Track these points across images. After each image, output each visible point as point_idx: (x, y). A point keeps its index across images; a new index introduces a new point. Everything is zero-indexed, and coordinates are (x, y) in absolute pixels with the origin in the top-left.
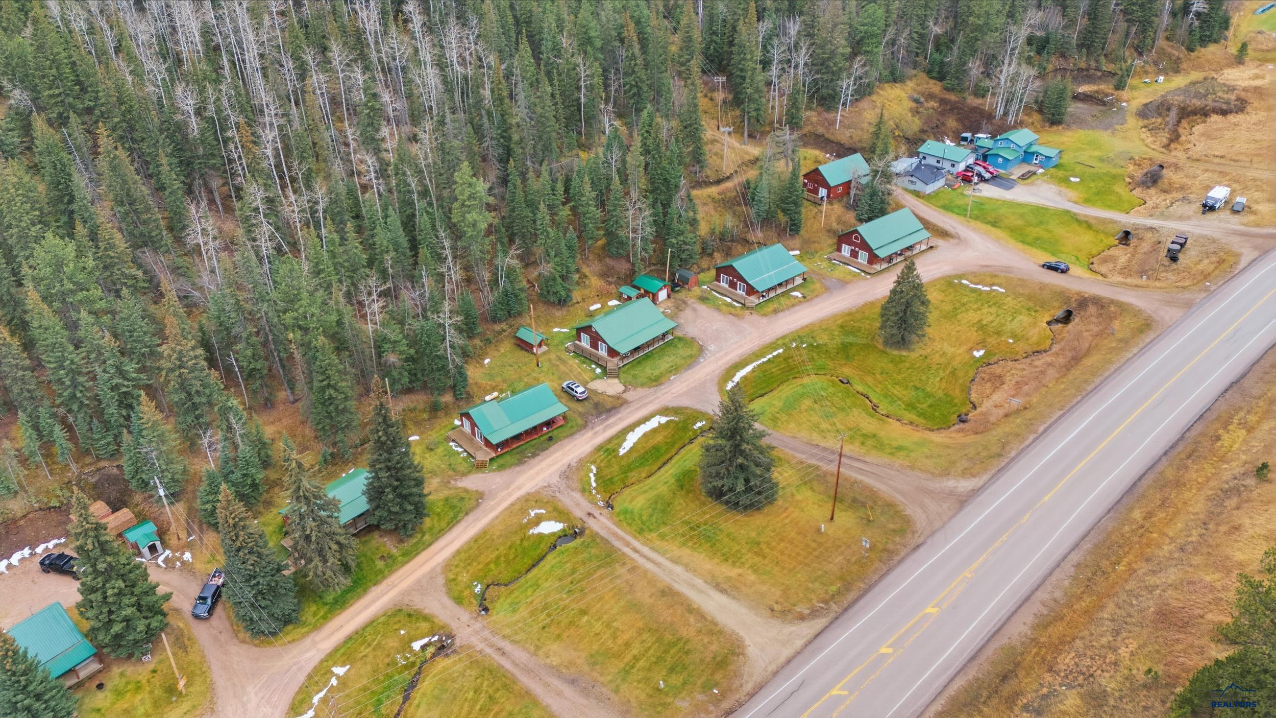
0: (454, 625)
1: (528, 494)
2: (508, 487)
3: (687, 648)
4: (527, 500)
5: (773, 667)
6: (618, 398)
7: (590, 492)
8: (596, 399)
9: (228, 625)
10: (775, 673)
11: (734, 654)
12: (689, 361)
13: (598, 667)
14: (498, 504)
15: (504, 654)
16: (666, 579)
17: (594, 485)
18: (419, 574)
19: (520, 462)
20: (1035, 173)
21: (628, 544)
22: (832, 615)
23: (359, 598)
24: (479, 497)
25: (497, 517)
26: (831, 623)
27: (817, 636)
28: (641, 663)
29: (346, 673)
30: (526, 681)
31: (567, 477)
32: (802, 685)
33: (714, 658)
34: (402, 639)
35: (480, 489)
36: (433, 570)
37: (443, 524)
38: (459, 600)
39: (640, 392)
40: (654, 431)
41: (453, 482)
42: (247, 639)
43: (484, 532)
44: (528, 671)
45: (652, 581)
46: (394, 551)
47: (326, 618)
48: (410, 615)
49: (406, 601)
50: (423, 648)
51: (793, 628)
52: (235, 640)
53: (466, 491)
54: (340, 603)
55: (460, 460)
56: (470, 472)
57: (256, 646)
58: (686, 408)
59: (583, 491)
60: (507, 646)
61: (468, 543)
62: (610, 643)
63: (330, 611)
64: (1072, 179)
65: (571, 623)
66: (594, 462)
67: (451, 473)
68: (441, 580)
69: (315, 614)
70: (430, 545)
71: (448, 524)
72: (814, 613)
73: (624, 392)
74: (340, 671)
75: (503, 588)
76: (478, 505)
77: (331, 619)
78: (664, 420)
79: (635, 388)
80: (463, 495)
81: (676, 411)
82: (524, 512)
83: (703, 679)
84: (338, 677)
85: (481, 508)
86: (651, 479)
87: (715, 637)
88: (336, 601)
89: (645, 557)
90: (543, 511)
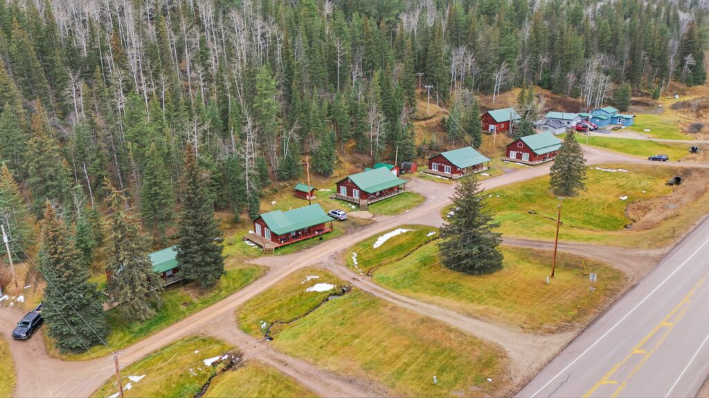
0: (242, 347)
1: (305, 267)
2: (289, 263)
3: (452, 355)
4: (304, 271)
5: (536, 365)
6: (369, 220)
7: (353, 267)
8: (353, 221)
9: (42, 345)
10: (540, 370)
11: (497, 357)
12: (417, 204)
13: (373, 371)
14: (281, 273)
15: (286, 365)
16: (424, 313)
17: (356, 263)
18: (215, 314)
19: (298, 251)
20: (620, 128)
21: (388, 295)
22: (578, 330)
23: (162, 329)
24: (266, 270)
25: (280, 281)
26: (579, 335)
27: (570, 343)
28: (413, 367)
29: (141, 381)
30: (306, 382)
31: (335, 258)
32: (569, 376)
33: (480, 360)
34: (196, 356)
35: (267, 265)
36: (227, 312)
37: (237, 285)
38: (247, 331)
39: (385, 217)
40: (398, 236)
41: (246, 261)
42: (57, 355)
43: (270, 289)
44: (309, 376)
45: (412, 315)
46: (195, 300)
47: (130, 342)
48: (204, 340)
49: (202, 331)
50: (214, 364)
51: (546, 339)
52: (47, 357)
53: (256, 265)
54: (145, 333)
55: (252, 250)
56: (260, 256)
57: (63, 360)
58: (420, 225)
59: (348, 266)
60: (289, 360)
61: (257, 295)
62: (381, 356)
63: (135, 337)
64: (646, 130)
65: (345, 344)
66: (355, 251)
67: (245, 256)
68: (233, 319)
69: (121, 339)
70: (225, 298)
71: (241, 285)
72: (561, 329)
73: (373, 217)
74: (136, 379)
75: (285, 325)
76: (265, 274)
77: (135, 343)
78: (404, 231)
79: (381, 215)
80: (253, 268)
81: (412, 226)
82: (302, 277)
83: (473, 375)
84: (133, 383)
85: (268, 276)
86: (399, 262)
87: (476, 347)
88: (141, 331)
89: (403, 301)
90: (318, 277)
